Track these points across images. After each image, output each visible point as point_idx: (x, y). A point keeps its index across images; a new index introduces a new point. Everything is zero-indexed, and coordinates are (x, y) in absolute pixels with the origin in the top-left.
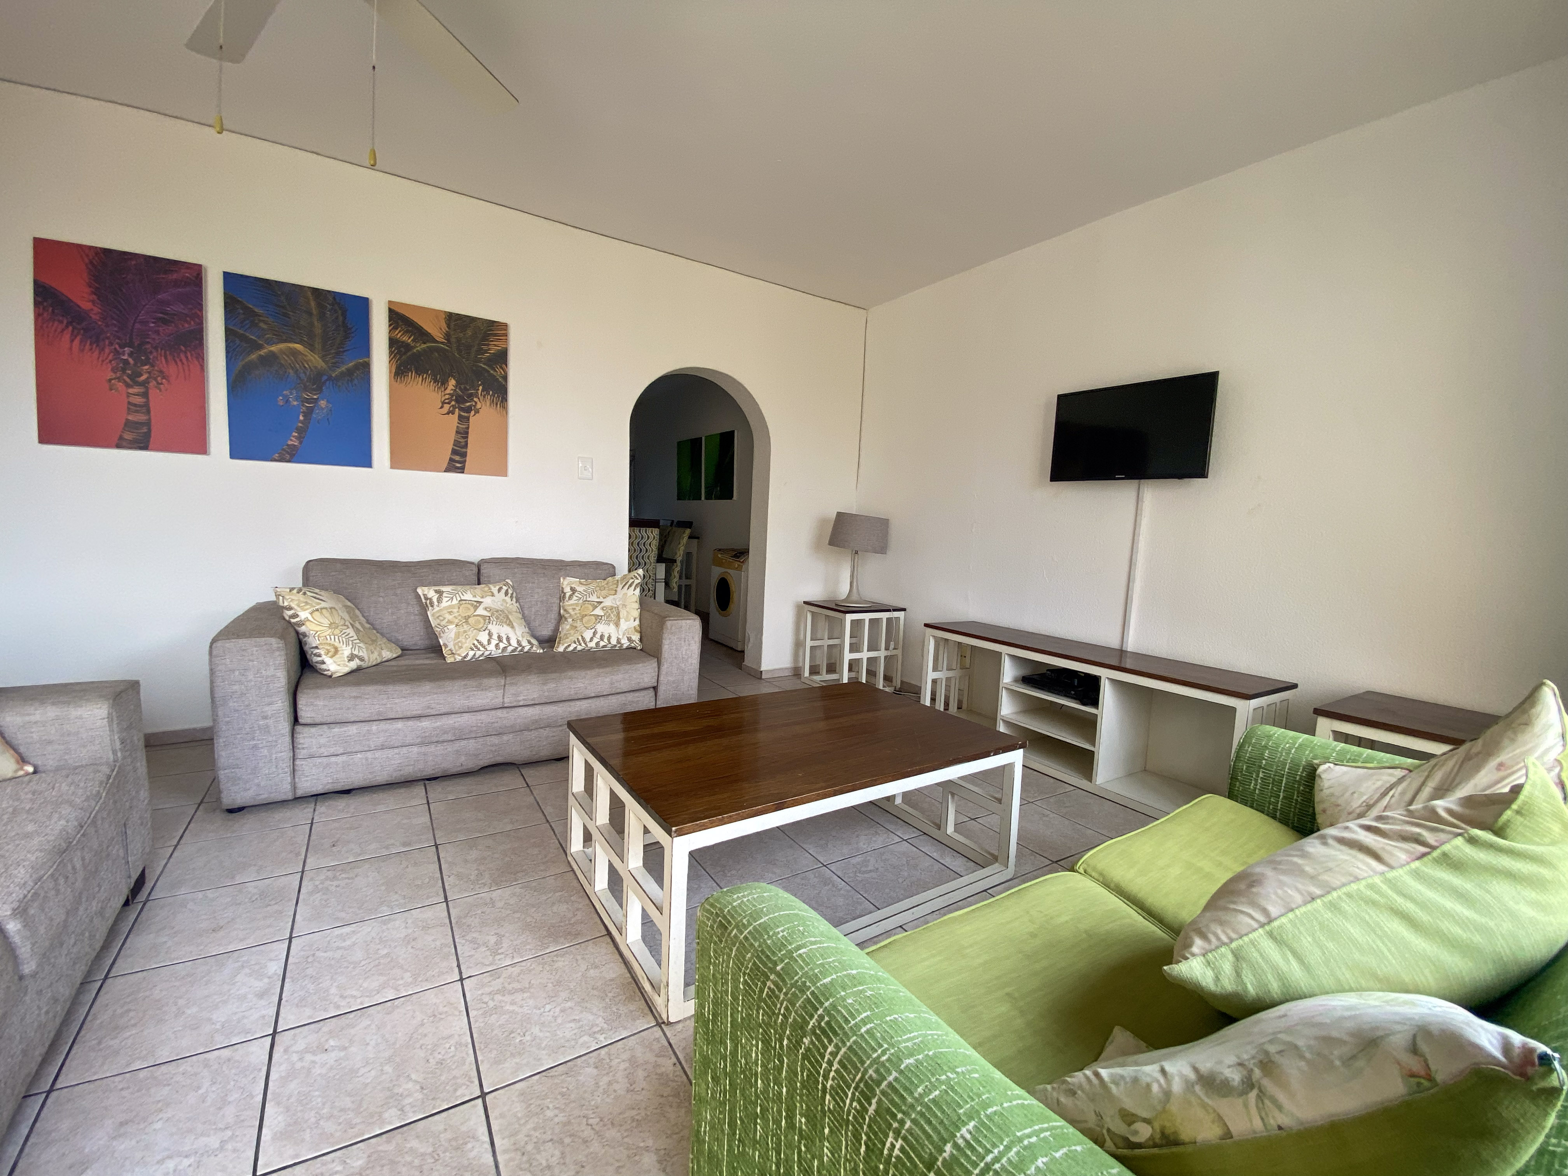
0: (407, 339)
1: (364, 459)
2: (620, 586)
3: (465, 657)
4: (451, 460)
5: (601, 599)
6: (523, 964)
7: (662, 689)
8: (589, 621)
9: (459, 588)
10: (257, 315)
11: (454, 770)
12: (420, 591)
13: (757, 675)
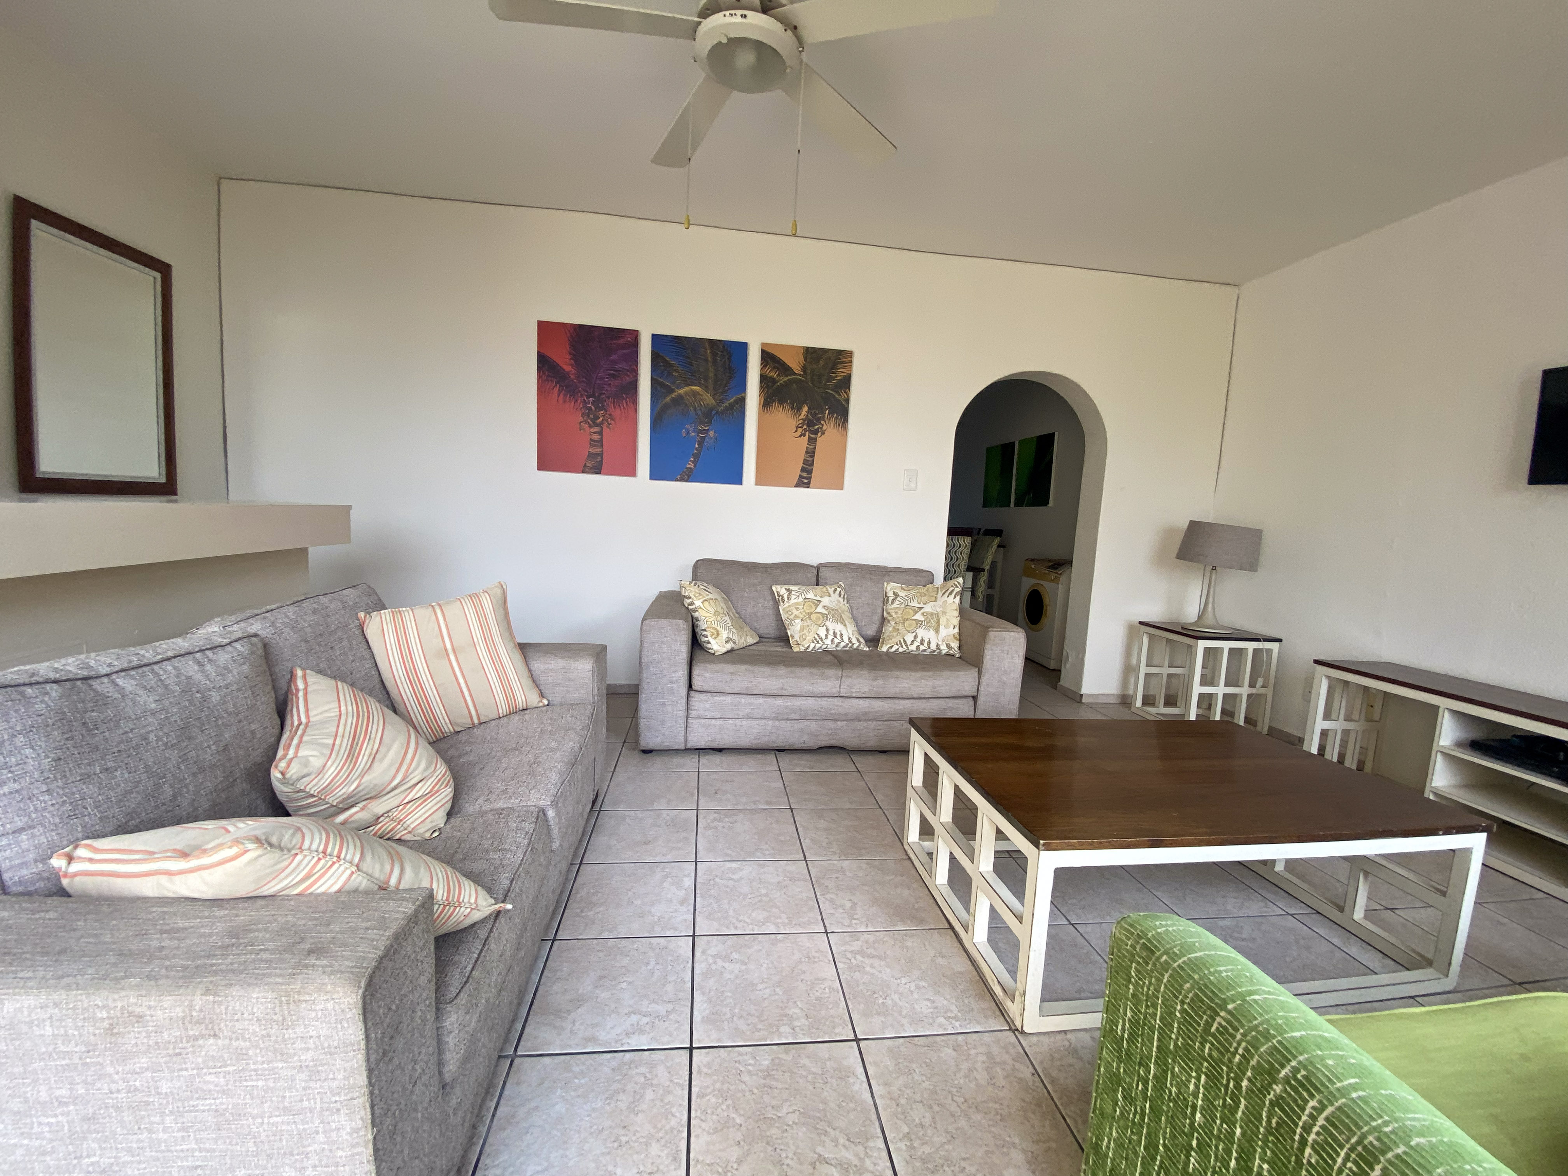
0: (774, 374)
1: (736, 478)
2: (940, 594)
3: (808, 648)
4: (800, 476)
5: (921, 605)
6: (878, 934)
7: (981, 699)
8: (910, 625)
9: (804, 587)
10: (672, 366)
11: (798, 746)
12: (774, 588)
13: (1076, 698)
